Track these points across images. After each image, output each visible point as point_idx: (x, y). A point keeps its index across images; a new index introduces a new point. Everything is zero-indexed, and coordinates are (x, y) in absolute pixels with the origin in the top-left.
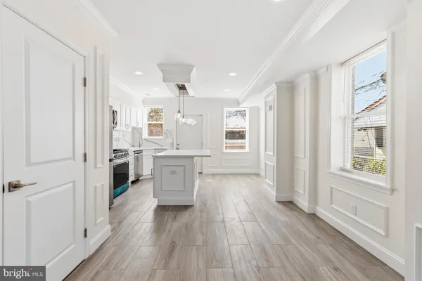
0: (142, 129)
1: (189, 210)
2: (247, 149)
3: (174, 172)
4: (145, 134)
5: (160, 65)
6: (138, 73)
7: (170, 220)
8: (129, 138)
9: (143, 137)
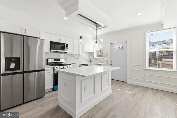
2: (175, 68)
3: (66, 85)
9: (94, 57)
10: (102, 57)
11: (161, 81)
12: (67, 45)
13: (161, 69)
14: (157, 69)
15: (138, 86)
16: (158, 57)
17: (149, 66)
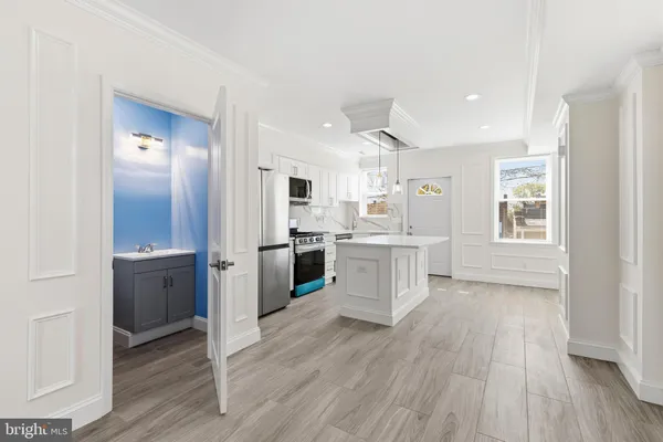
0: (357, 203)
1: (379, 332)
2: (549, 239)
3: (362, 269)
4: (363, 212)
5: (344, 109)
6: (327, 125)
7: (338, 341)
8: (340, 217)
9: (361, 215)
10: (385, 216)
11: (525, 267)
12: (310, 182)
13: (522, 241)
14: (515, 241)
15: (477, 283)
16: (516, 213)
17: (501, 236)
